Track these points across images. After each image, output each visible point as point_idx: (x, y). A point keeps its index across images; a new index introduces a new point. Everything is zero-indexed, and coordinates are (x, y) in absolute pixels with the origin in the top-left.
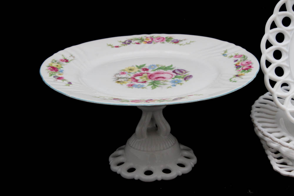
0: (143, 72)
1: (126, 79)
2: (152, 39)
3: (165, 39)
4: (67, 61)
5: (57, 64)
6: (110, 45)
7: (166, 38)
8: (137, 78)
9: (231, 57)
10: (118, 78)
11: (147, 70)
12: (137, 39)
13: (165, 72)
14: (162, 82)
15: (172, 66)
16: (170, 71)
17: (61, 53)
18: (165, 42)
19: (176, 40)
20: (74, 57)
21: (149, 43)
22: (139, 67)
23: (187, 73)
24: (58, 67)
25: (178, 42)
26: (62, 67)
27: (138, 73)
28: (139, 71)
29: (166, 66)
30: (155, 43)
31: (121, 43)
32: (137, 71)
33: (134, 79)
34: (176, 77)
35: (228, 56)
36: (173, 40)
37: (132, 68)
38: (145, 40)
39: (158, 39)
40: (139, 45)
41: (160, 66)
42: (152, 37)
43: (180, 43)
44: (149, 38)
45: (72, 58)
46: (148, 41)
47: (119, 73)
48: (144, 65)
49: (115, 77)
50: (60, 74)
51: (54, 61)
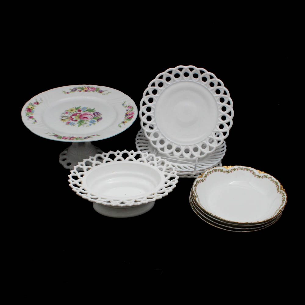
0: (78, 112)
1: (67, 118)
2: (88, 89)
3: (95, 89)
4: (37, 103)
5: (32, 106)
6: (64, 92)
7: (96, 88)
8: (73, 117)
9: (126, 107)
10: (63, 117)
11: (80, 111)
12: (80, 88)
13: (89, 113)
14: (85, 121)
15: (94, 109)
16: (92, 113)
17: (36, 97)
18: (95, 91)
19: (102, 90)
20: (42, 100)
21: (86, 91)
22: (76, 109)
23: (100, 116)
24: (32, 109)
25: (102, 92)
26: (34, 109)
27: (75, 113)
28: (76, 112)
29: (91, 109)
30: (89, 91)
31: (71, 90)
32: (75, 112)
33: (71, 117)
34: (94, 118)
35: (125, 106)
36: (99, 90)
37: (73, 109)
38: (84, 89)
39: (91, 89)
40: (80, 92)
41: (88, 109)
42: (89, 87)
43: (103, 93)
44: (86, 88)
45: (41, 101)
46: (85, 90)
47: (64, 112)
48: (80, 107)
49: (62, 116)
50: (32, 114)
51: (30, 104)
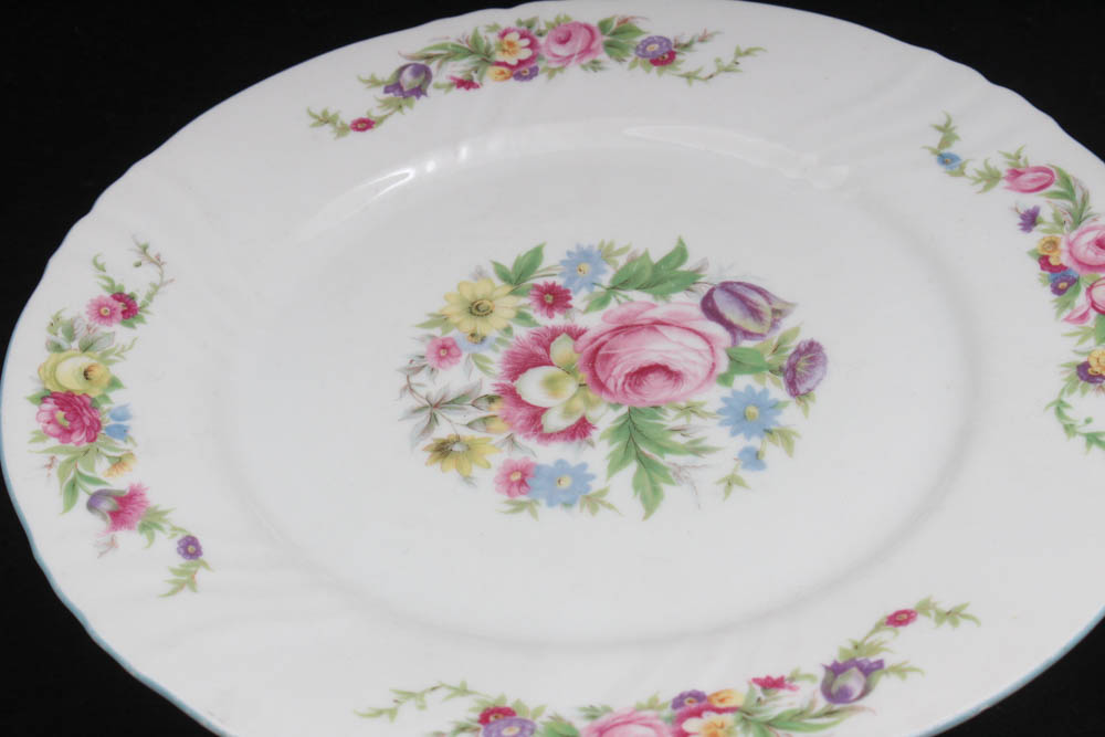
0: (544, 321)
1: (475, 414)
2: (533, 45)
3: (601, 39)
4: (126, 307)
5: (84, 361)
6: (325, 119)
7: (604, 25)
8: (532, 386)
9: (991, 178)
10: (436, 408)
11: (555, 298)
12: (454, 53)
13: (661, 311)
14: (671, 419)
15: (681, 253)
16: (685, 304)
17: (82, 239)
18: (603, 56)
19: (663, 40)
20: (157, 262)
21: (522, 71)
22: (516, 278)
23: (787, 324)
24: (95, 393)
25: (672, 55)
26: (114, 383)
27: (522, 332)
28: (522, 317)
29: (656, 258)
30: (552, 73)
31: (379, 92)
32: (515, 323)
33: (511, 395)
34: (737, 364)
35: (970, 170)
36: (639, 39)
37: (481, 290)
38: (499, 57)
39: (563, 42)
40: (472, 92)
41: (622, 261)
42: (530, 25)
43: (687, 61)
44: (514, 37)
45: (149, 274)
46: (513, 61)
47: (422, 349)
48: (537, 254)
49: (411, 402)
50: (118, 463)
51: (61, 338)
